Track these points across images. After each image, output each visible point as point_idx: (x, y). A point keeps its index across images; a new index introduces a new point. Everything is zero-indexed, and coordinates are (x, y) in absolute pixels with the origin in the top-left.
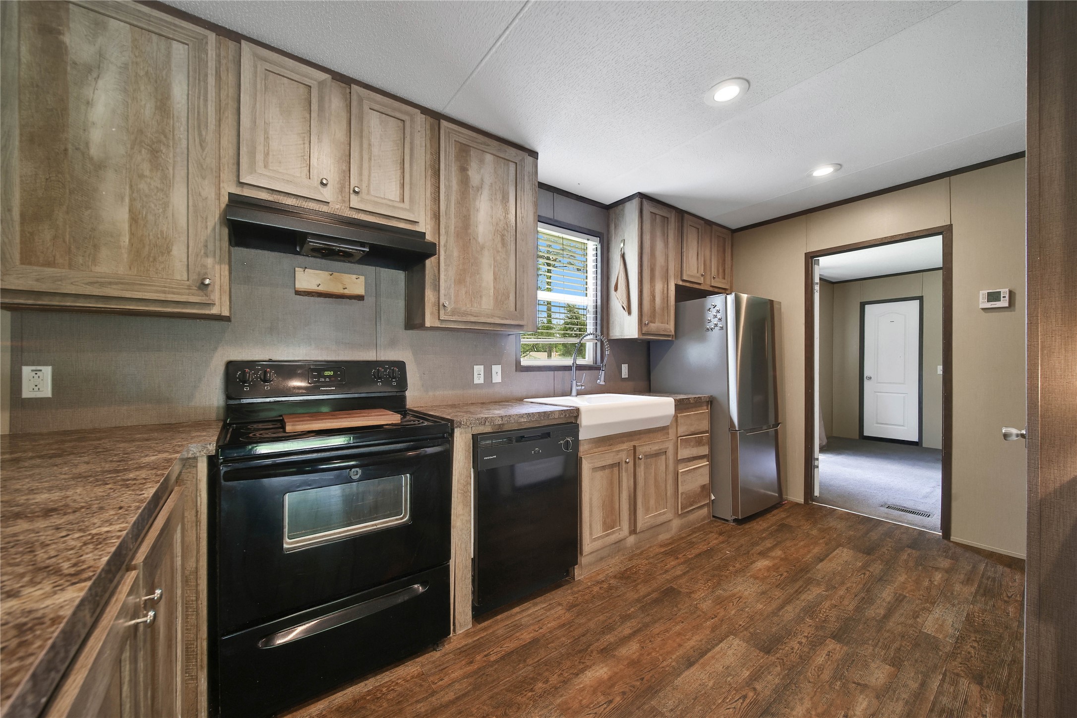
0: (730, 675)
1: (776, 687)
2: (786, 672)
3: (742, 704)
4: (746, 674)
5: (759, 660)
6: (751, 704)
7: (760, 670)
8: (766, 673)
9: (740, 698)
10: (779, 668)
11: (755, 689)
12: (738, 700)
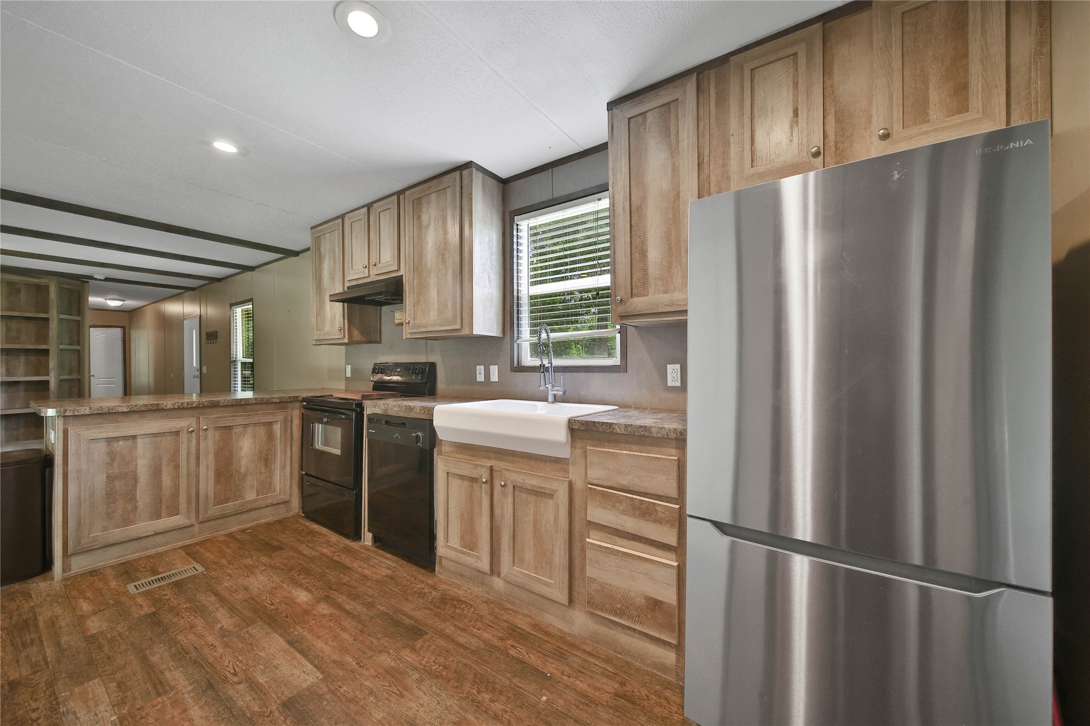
0: (266, 667)
1: (233, 701)
2: (248, 715)
3: (229, 672)
4: (262, 680)
5: (276, 694)
6: (225, 677)
7: (261, 692)
8: (255, 696)
9: (235, 671)
10: (256, 709)
11: (239, 683)
12: (234, 669)
